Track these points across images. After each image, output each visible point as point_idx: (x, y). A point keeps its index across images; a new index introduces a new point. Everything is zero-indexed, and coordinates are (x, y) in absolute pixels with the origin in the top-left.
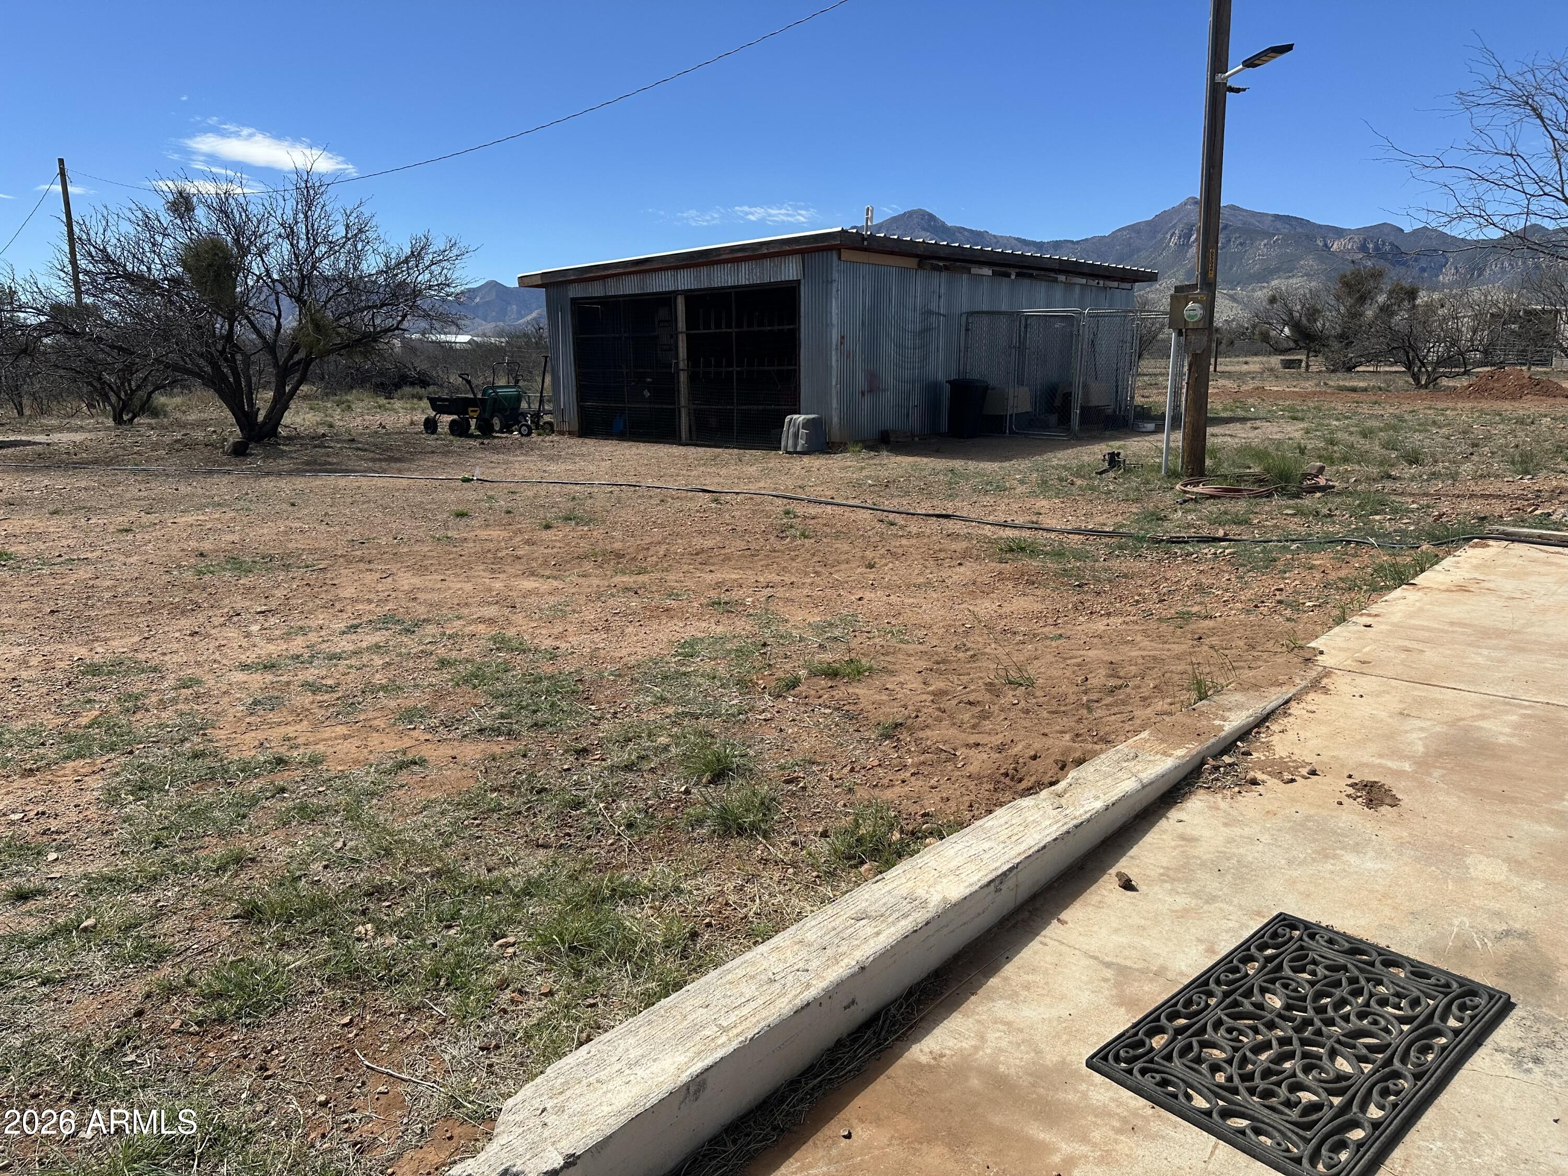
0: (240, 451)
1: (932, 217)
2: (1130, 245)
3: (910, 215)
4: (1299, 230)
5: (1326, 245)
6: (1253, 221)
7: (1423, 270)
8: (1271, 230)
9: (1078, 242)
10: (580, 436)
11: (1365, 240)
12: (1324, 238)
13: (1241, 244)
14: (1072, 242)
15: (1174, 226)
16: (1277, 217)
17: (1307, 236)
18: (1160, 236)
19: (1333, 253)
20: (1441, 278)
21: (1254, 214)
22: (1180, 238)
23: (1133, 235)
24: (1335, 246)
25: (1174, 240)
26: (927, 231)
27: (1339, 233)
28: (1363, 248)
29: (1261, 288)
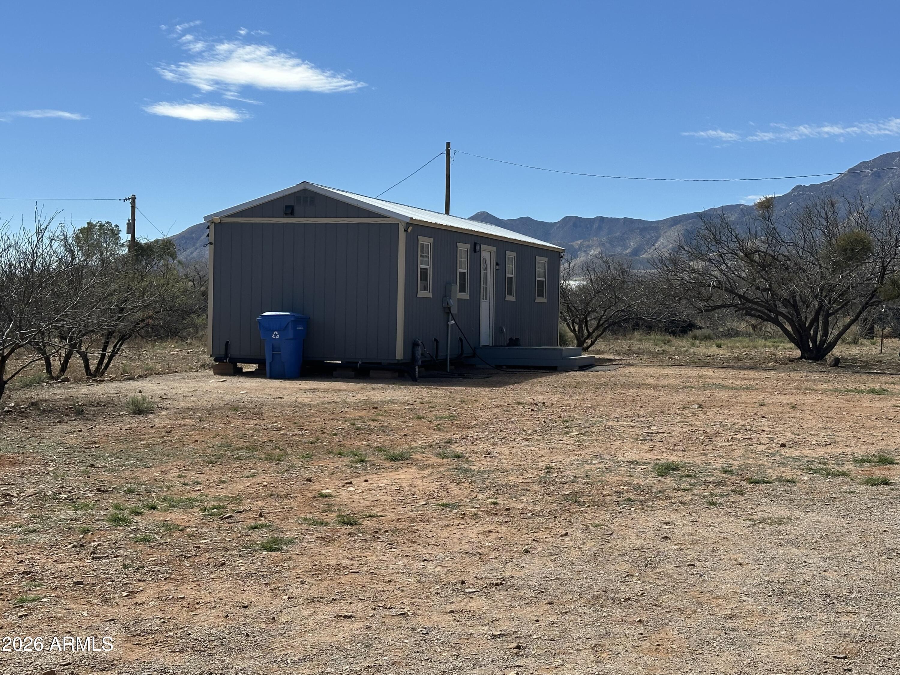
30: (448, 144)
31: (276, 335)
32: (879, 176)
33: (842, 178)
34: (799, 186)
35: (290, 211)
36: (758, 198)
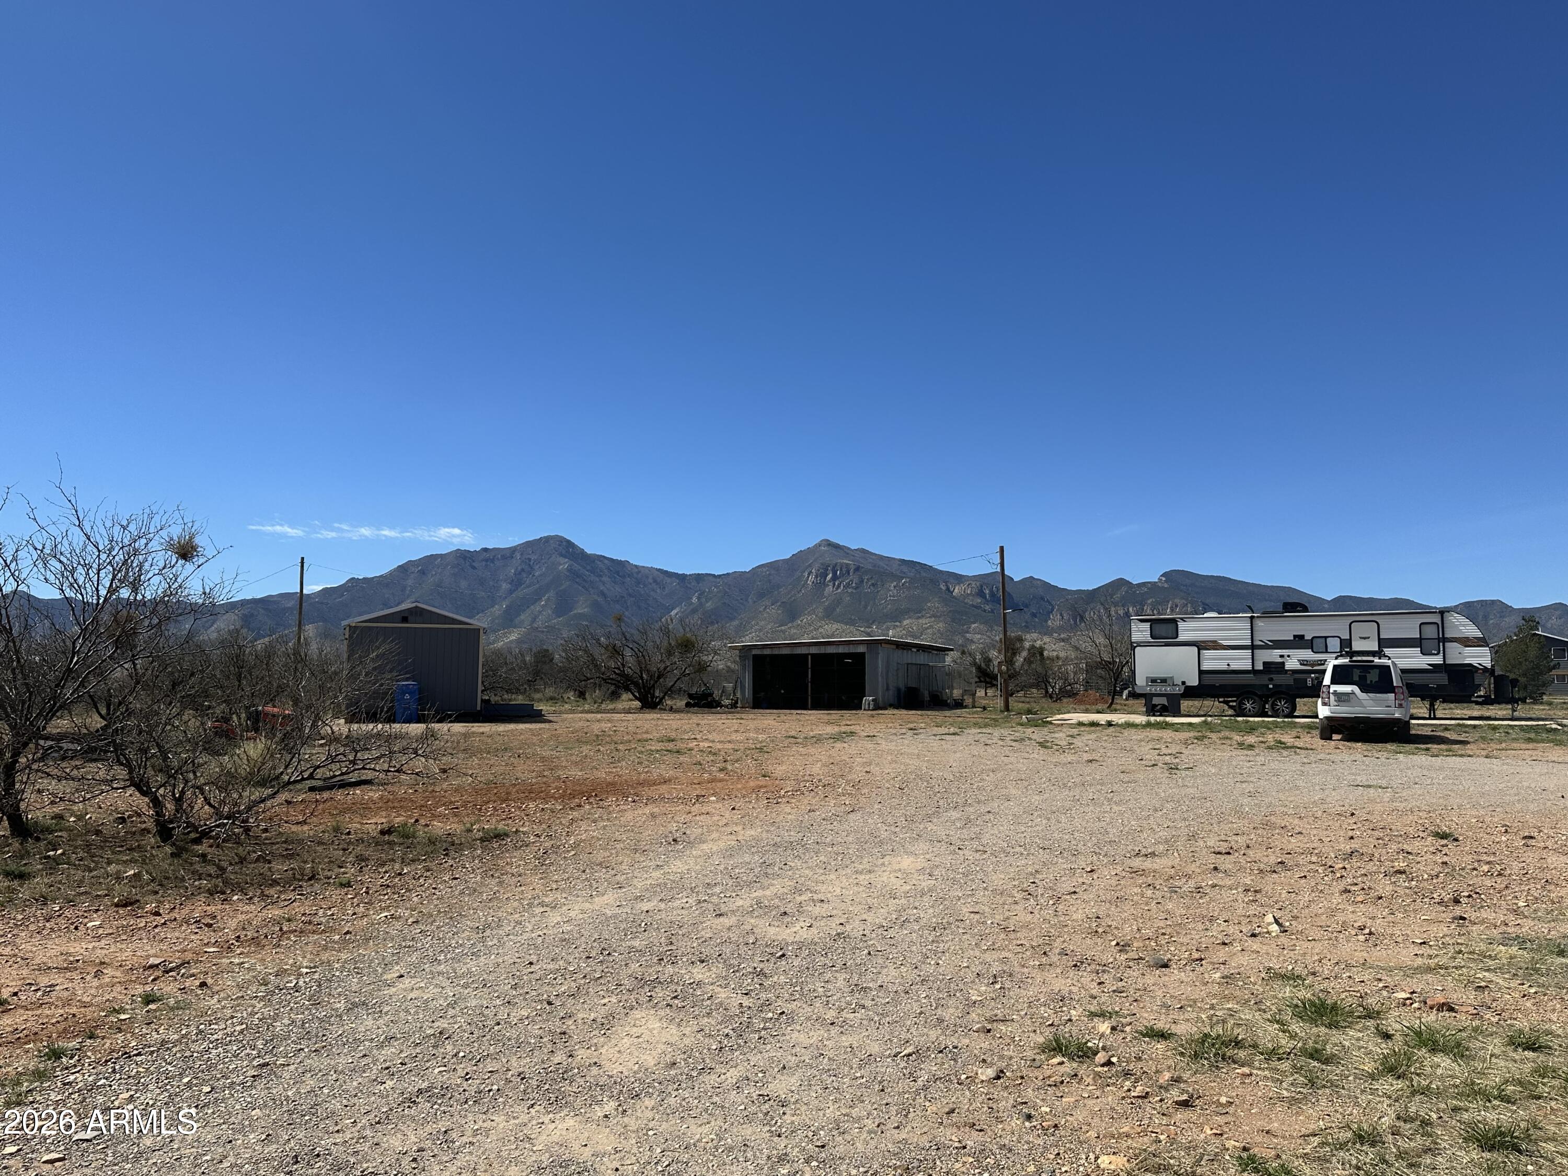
0: (641, 708)
1: (570, 544)
2: (770, 581)
3: (547, 540)
4: (924, 574)
5: (948, 589)
6: (881, 564)
7: (1034, 615)
8: (898, 573)
9: (720, 576)
10: (754, 707)
11: (982, 586)
12: (946, 582)
13: (873, 585)
14: (714, 575)
15: (810, 566)
16: (903, 562)
17: (931, 580)
18: (798, 573)
19: (954, 597)
20: (1049, 623)
21: (882, 558)
22: (816, 577)
23: (773, 572)
24: (956, 590)
25: (812, 578)
26: (565, 557)
27: (959, 578)
28: (981, 593)
29: (895, 627)
30: (303, 559)
31: (407, 696)
32: (424, 573)
33: (391, 573)
34: (353, 578)
35: (405, 620)
36: (321, 588)
